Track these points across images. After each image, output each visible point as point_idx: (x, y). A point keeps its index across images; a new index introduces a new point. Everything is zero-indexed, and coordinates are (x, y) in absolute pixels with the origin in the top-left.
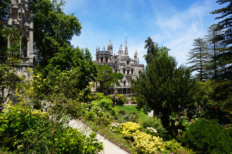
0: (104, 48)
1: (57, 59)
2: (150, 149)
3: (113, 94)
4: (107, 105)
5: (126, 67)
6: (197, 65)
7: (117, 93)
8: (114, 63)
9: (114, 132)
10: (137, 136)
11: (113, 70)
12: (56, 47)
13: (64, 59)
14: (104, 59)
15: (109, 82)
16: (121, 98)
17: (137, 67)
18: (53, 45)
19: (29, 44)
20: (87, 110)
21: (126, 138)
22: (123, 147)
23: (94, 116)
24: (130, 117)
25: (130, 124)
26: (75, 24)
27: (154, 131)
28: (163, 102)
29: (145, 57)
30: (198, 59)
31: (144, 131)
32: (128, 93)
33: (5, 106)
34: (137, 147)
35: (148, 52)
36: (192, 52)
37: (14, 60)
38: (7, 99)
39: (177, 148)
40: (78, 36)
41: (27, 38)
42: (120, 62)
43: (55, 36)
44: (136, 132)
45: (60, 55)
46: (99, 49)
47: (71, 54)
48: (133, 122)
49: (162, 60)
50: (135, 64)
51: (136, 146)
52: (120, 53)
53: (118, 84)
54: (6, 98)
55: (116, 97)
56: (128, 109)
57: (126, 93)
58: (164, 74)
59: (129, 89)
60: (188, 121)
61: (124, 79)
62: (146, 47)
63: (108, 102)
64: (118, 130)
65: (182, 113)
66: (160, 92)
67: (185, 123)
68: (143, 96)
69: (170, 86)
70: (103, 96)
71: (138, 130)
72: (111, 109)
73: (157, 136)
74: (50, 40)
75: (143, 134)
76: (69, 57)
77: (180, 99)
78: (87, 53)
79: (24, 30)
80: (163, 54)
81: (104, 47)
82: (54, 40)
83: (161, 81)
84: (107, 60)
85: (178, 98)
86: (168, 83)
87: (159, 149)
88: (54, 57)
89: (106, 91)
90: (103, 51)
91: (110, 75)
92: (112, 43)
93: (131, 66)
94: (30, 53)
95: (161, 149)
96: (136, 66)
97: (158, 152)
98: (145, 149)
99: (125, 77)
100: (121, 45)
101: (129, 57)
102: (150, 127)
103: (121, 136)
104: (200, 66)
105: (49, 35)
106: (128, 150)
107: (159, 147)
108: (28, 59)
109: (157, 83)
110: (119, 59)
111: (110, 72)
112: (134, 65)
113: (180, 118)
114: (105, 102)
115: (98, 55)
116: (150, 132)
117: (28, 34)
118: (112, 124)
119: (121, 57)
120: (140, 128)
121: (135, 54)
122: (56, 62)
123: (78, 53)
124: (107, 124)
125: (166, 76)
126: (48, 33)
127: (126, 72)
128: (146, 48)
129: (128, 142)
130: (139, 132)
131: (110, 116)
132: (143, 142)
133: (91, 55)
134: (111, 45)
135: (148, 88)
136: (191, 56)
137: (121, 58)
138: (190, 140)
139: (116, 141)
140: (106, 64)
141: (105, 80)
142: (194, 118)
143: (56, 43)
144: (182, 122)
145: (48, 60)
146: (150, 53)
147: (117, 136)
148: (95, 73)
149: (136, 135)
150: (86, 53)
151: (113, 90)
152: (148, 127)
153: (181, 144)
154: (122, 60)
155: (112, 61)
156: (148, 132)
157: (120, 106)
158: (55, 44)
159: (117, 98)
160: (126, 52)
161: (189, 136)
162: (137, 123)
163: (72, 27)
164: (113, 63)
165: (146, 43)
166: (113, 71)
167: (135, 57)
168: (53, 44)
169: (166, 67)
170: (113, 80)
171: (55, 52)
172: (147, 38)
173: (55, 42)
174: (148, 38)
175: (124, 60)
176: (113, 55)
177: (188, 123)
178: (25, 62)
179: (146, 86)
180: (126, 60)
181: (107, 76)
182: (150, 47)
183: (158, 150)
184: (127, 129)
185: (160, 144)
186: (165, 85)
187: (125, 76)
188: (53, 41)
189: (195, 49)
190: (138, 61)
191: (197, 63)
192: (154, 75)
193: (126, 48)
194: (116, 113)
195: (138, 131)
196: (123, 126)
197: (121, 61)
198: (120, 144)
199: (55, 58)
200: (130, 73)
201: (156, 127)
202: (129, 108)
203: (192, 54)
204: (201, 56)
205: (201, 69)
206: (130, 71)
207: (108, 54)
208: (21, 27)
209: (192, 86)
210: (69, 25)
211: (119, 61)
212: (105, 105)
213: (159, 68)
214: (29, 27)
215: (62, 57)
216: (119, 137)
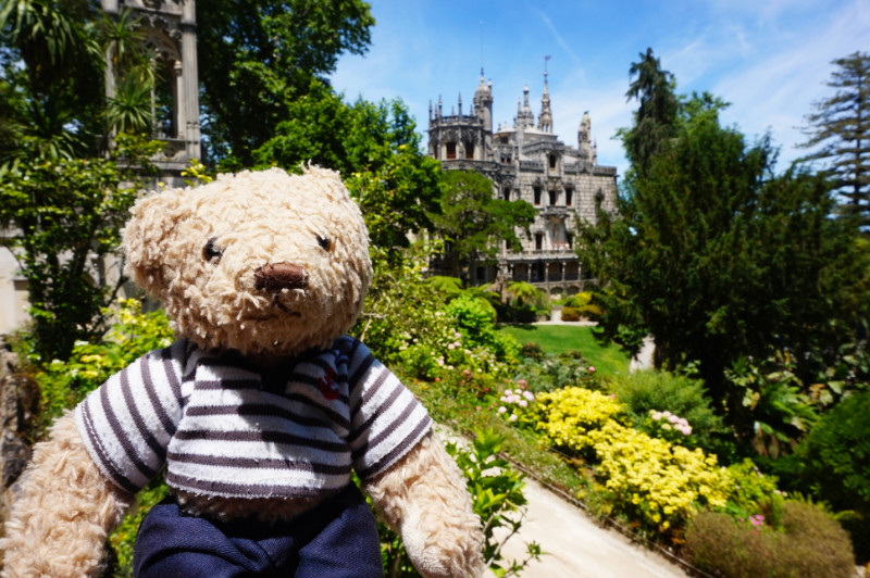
0: (460, 105)
1: (287, 142)
2: (669, 496)
3: (493, 282)
4: (474, 323)
5: (543, 177)
6: (841, 168)
7: (509, 279)
8: (498, 161)
9: (516, 426)
10: (610, 444)
11: (496, 191)
12: (279, 101)
13: (313, 144)
14: (460, 148)
15: (479, 236)
16: (524, 298)
17: (587, 178)
18: (269, 94)
19: (184, 85)
20: (407, 341)
21: (565, 450)
22: (554, 484)
23: (435, 364)
24: (565, 370)
25: (579, 398)
26: (349, 5)
27: (677, 427)
28: (709, 314)
29: (622, 136)
30: (845, 145)
31: (634, 426)
32: (552, 278)
33: (111, 321)
34: (610, 488)
35: (641, 114)
36: (822, 112)
37: (133, 144)
38: (118, 294)
39: (760, 494)
40: (362, 54)
41: (173, 63)
42: (523, 158)
43: (273, 59)
44: (604, 428)
45: (297, 127)
46: (440, 107)
47: (339, 125)
48: (587, 388)
49: (711, 143)
50: (581, 165)
51: (609, 483)
52: (521, 120)
53: (513, 244)
54: (115, 292)
55: (505, 294)
56: (553, 338)
57: (541, 279)
58: (719, 202)
59: (556, 264)
60: (797, 393)
61: (538, 225)
62: (633, 92)
63: (478, 309)
64: (528, 418)
65: (777, 359)
66: (700, 271)
67: (787, 399)
68: (624, 289)
69: (746, 246)
70: (457, 291)
71: (610, 421)
72: (492, 337)
73: (692, 449)
74: (257, 72)
75: (633, 439)
76: (332, 136)
77: (784, 301)
78: (401, 118)
79: (161, 31)
80: (698, 122)
81: (460, 100)
82: (270, 72)
83: (706, 226)
84: (470, 151)
85: (778, 298)
86: (737, 235)
87: (702, 500)
88: (276, 139)
89: (466, 269)
90: (457, 113)
91: (485, 208)
92: (490, 83)
93: (567, 173)
94: (189, 123)
95: (712, 501)
96: (584, 172)
97: (699, 512)
98: (648, 496)
99: (542, 216)
100: (527, 89)
101: (559, 139)
102: (662, 411)
103: (543, 440)
104: (852, 171)
105: (251, 56)
106: (573, 496)
107: (704, 490)
108: (182, 145)
109: (688, 235)
110: (517, 148)
111: (485, 198)
112: (577, 169)
113: (764, 378)
114: (468, 312)
115: (437, 130)
116: (663, 430)
117: (178, 46)
118: (507, 396)
119: (525, 140)
120: (621, 414)
121: (583, 124)
122: (285, 155)
123: (367, 121)
124: (485, 392)
125: (729, 207)
126: (245, 50)
127: (545, 198)
128: (634, 98)
129: (573, 467)
130: (619, 427)
131: (492, 365)
132: (636, 467)
133: (414, 126)
134: (486, 89)
135: (649, 256)
136: (815, 129)
137: (527, 143)
138: (832, 467)
139: (524, 461)
140: (468, 168)
141: (466, 226)
142: (825, 381)
143: (278, 86)
144: (775, 393)
145: (254, 151)
146: (650, 116)
147: (527, 439)
148: (434, 200)
149: (607, 440)
150: (398, 120)
151: (495, 268)
152: (652, 412)
153: (775, 479)
154: (528, 150)
155: (492, 155)
156: (653, 432)
157: (521, 327)
158: (274, 91)
159: (508, 299)
160: (547, 117)
161: (825, 453)
162: (605, 392)
163: (335, 20)
164: (493, 162)
165: (636, 77)
166: (496, 194)
167: (583, 136)
168: (266, 89)
169: (727, 170)
170: (496, 229)
171: (277, 120)
172: (641, 55)
173: (275, 82)
174: (645, 53)
175: (537, 151)
176: (495, 131)
177: (799, 399)
178: (173, 155)
179: (641, 248)
180: (544, 150)
181: (471, 212)
182: (649, 93)
183: (698, 500)
184: (566, 416)
185: (708, 480)
186: (722, 243)
187: (541, 213)
188: (266, 76)
189: (836, 101)
190: (591, 155)
191: (844, 158)
192: (678, 205)
193: (546, 104)
194: (511, 355)
195: (614, 423)
196: (549, 402)
197: (526, 154)
198: (542, 471)
199: (280, 140)
200: (561, 200)
201: (684, 410)
202: (555, 334)
203: (821, 120)
204: (860, 131)
205: (857, 184)
206: (560, 192)
207: (476, 129)
208: (152, 19)
209: (839, 250)
210: (325, 9)
211: (517, 154)
212: (467, 323)
213: (696, 176)
214: (179, 17)
215: (306, 136)
216: (536, 444)
